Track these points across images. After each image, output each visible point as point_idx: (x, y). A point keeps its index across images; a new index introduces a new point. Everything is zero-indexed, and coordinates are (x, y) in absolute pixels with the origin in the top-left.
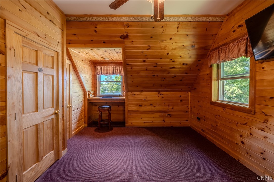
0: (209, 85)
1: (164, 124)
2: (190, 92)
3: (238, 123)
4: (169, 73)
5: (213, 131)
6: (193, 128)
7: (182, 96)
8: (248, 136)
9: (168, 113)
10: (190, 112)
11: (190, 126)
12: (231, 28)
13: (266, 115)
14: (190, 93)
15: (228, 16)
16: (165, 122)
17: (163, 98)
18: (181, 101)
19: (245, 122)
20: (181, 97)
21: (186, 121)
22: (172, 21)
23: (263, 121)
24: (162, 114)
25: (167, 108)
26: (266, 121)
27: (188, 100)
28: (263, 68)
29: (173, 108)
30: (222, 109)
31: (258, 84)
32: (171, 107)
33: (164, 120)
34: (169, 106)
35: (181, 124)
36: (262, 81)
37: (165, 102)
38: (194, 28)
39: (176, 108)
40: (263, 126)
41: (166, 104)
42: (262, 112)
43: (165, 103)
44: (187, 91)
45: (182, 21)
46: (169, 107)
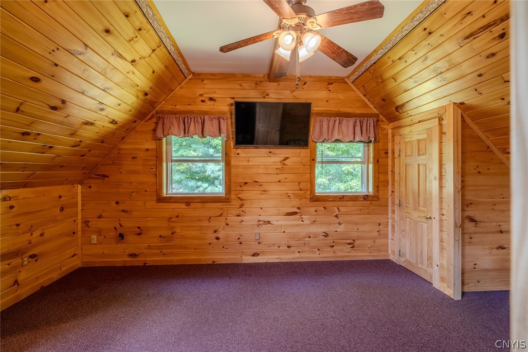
0: (152, 169)
1: (19, 292)
2: (80, 184)
3: (211, 217)
4: (72, 134)
5: (164, 245)
6: (97, 265)
7: (64, 196)
8: (224, 228)
9: (30, 253)
10: (80, 233)
11: (80, 265)
12: (198, 95)
13: (241, 200)
14: (80, 186)
15: (193, 75)
16: (18, 285)
17: (14, 210)
18: (62, 209)
19: (221, 213)
20: (61, 199)
21: (73, 256)
22: (158, 32)
23: (239, 207)
24: (9, 264)
25: (27, 237)
26: (242, 206)
27: (76, 205)
28: (238, 154)
29: (42, 235)
30: (183, 206)
31: (233, 171)
32: (36, 234)
33: (16, 282)
34: (31, 230)
35: (63, 269)
36: (237, 167)
37: (19, 220)
38: (166, 66)
39: (50, 231)
40: (238, 211)
41: (22, 226)
42: (239, 197)
43: (18, 225)
44: (73, 183)
45: (166, 44)
46: (32, 234)
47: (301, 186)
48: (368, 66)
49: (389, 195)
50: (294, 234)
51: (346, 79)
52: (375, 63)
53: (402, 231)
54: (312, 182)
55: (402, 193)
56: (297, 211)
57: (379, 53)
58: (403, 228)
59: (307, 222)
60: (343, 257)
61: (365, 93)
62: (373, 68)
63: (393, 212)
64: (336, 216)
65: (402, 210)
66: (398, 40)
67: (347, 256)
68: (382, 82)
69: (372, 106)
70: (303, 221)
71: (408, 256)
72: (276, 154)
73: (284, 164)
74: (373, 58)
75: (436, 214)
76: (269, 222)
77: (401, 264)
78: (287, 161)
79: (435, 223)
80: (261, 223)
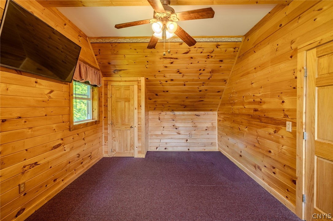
47: (63, 119)
48: (113, 42)
49: (103, 119)
50: (58, 166)
51: (87, 38)
52: (119, 43)
53: (114, 138)
54: (70, 114)
55: (113, 117)
56: (60, 142)
57: (126, 40)
58: (114, 136)
59: (68, 150)
60: (87, 167)
61: (98, 54)
62: (116, 44)
63: (106, 129)
64: (84, 139)
65: (113, 126)
66: (141, 42)
67: (89, 166)
68: (116, 54)
69: (97, 64)
70: (65, 150)
71: (117, 150)
72: (42, 85)
73: (50, 97)
74: (120, 40)
75: (136, 124)
76: (36, 164)
77: (113, 156)
78: (52, 93)
79: (136, 129)
80: (26, 168)
